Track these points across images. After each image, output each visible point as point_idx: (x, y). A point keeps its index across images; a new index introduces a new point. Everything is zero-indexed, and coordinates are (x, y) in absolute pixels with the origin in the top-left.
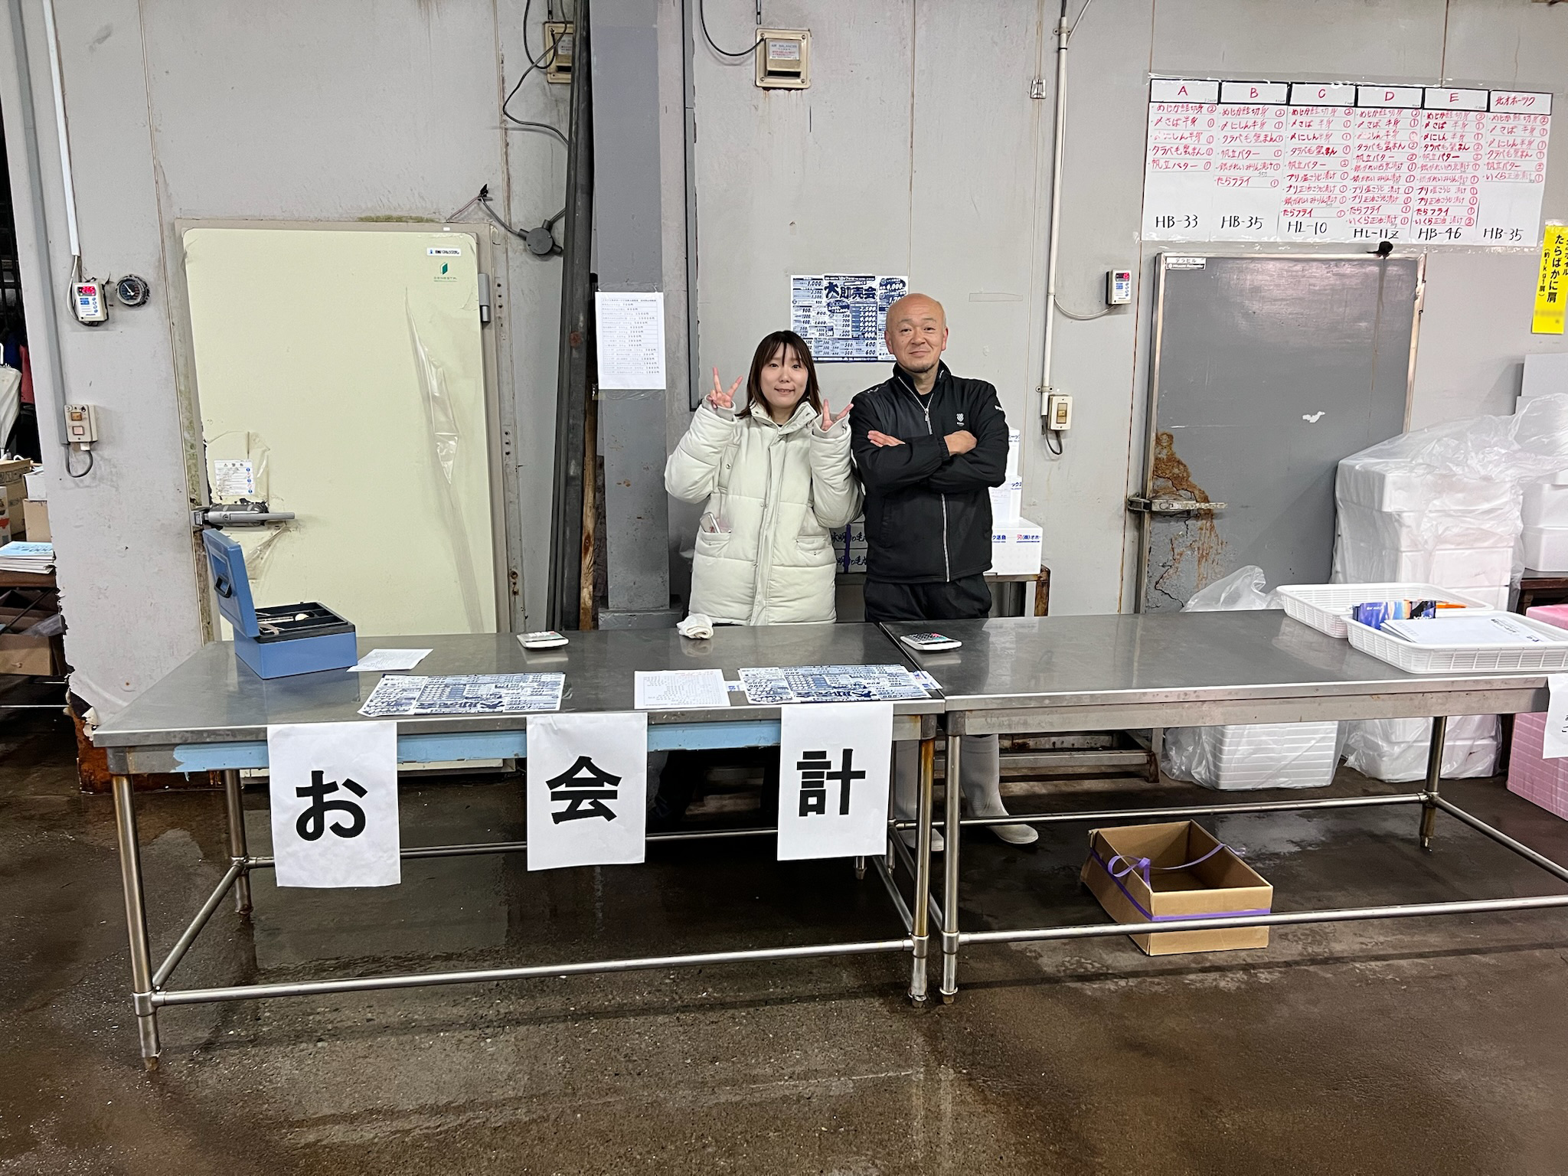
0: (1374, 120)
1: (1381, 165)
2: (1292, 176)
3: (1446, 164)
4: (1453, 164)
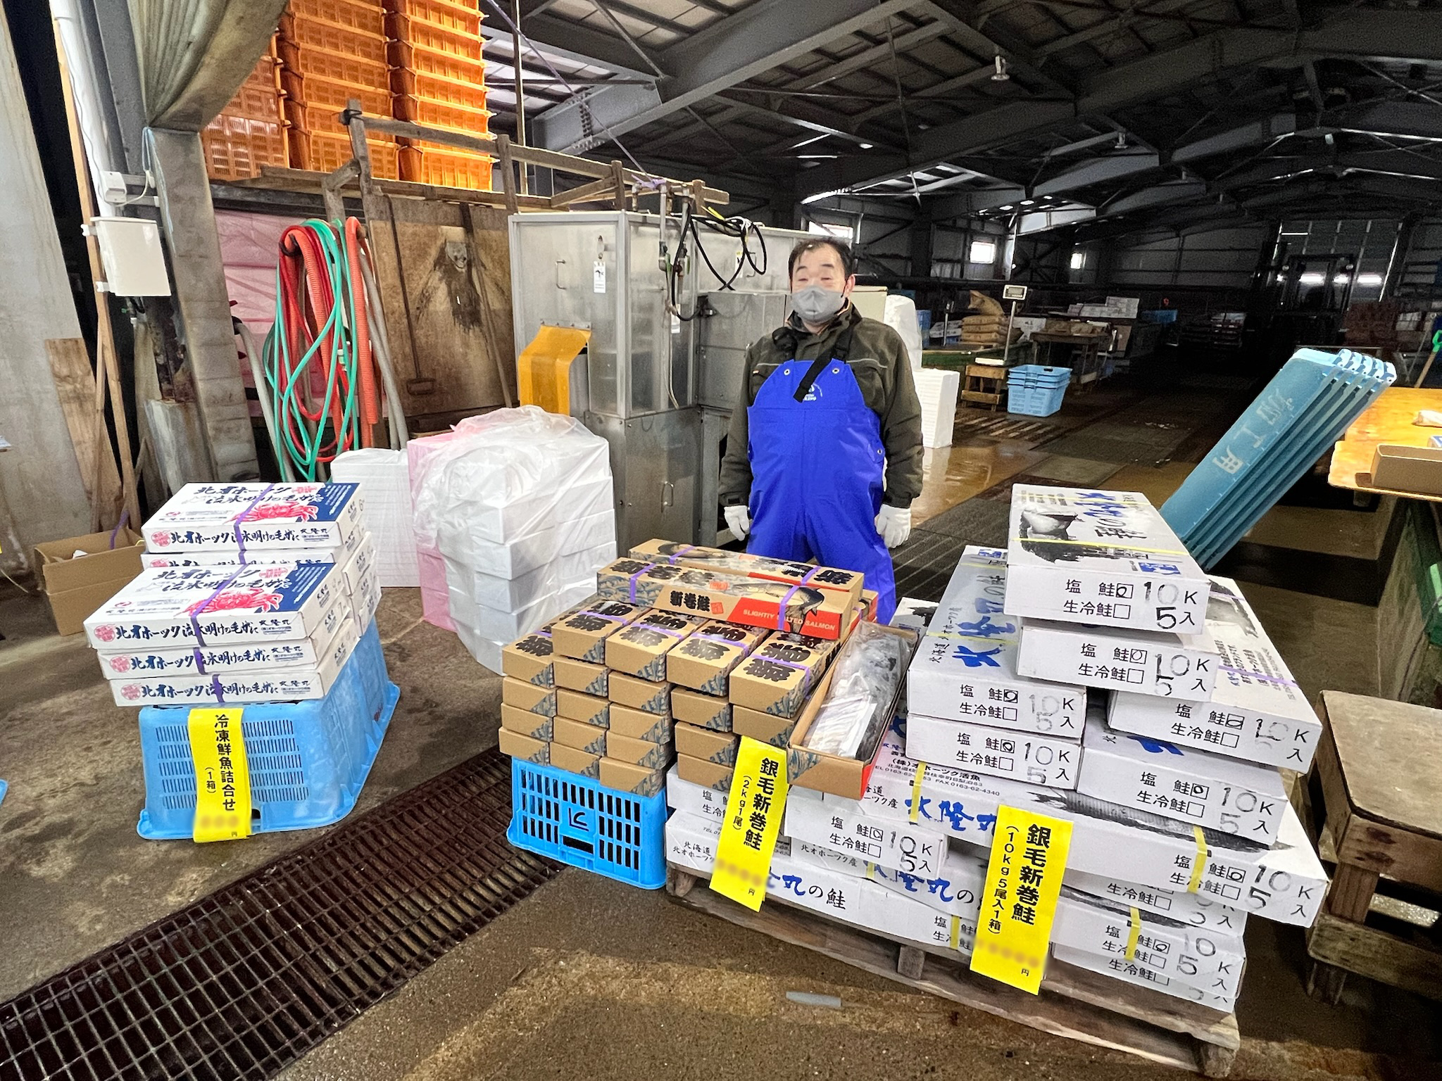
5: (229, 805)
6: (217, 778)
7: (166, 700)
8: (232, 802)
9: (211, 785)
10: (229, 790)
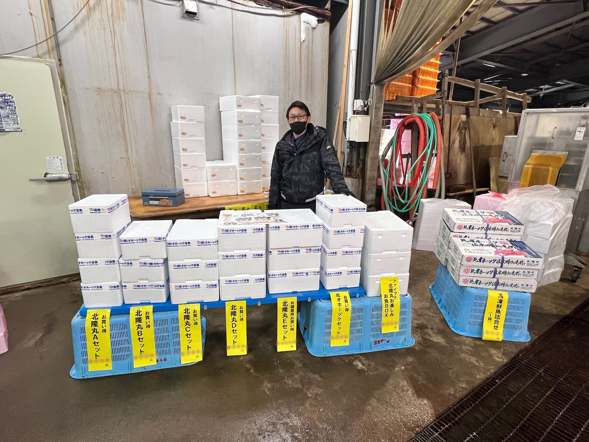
5: (496, 328)
6: (493, 317)
7: (478, 286)
8: (497, 327)
9: (490, 319)
10: (497, 322)
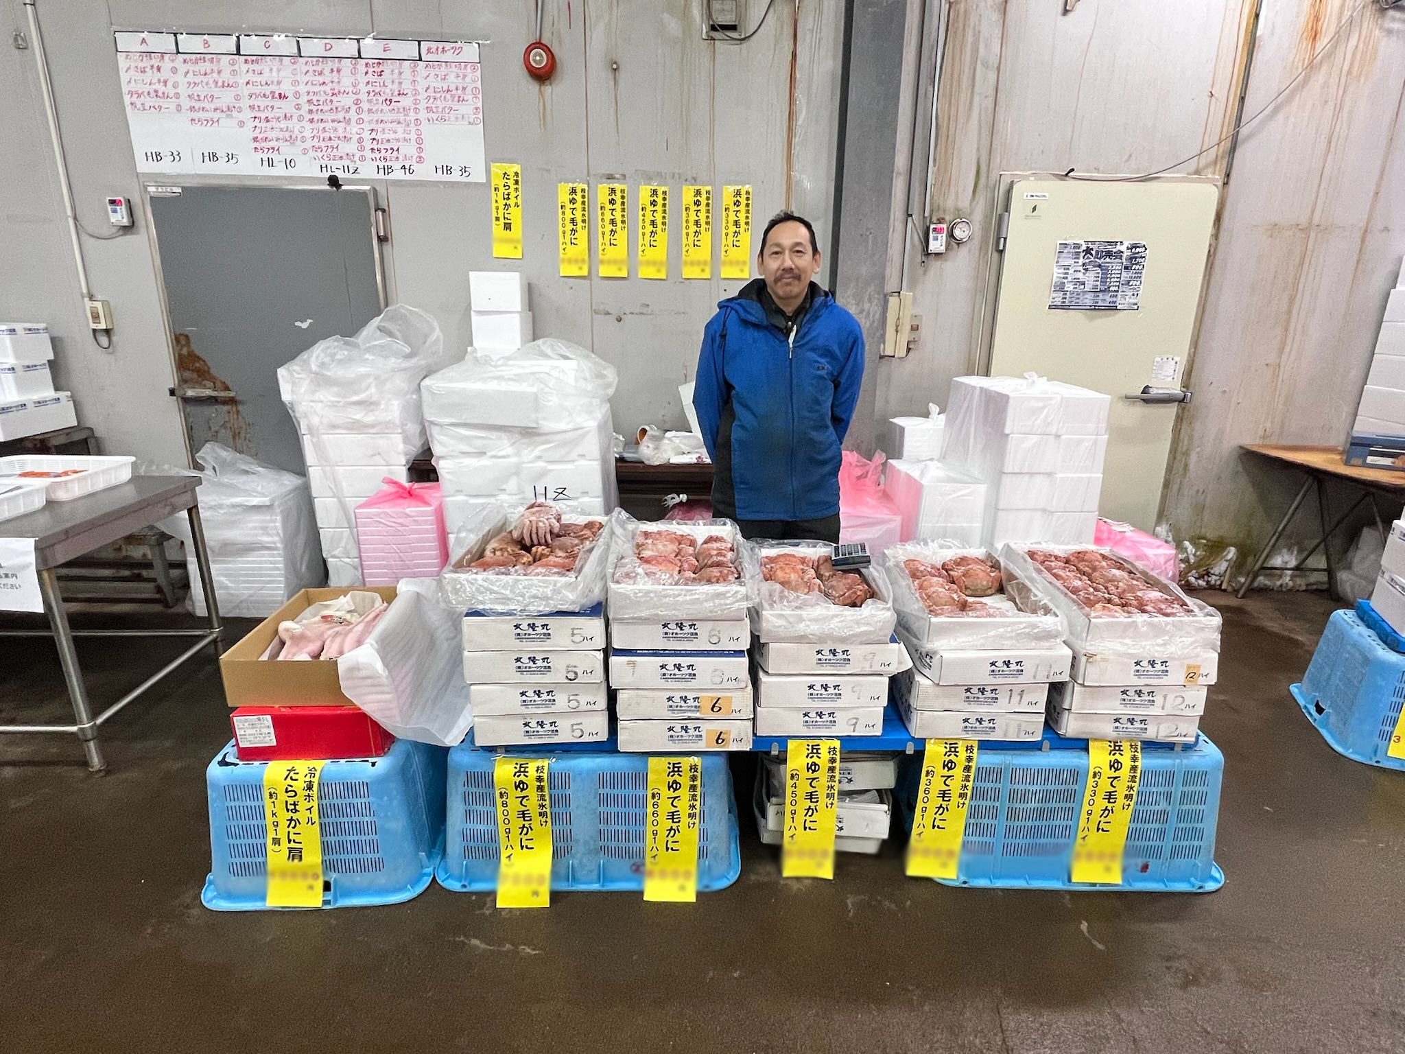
0: (319, 68)
1: (332, 109)
2: (255, 118)
3: (390, 108)
4: (395, 108)
